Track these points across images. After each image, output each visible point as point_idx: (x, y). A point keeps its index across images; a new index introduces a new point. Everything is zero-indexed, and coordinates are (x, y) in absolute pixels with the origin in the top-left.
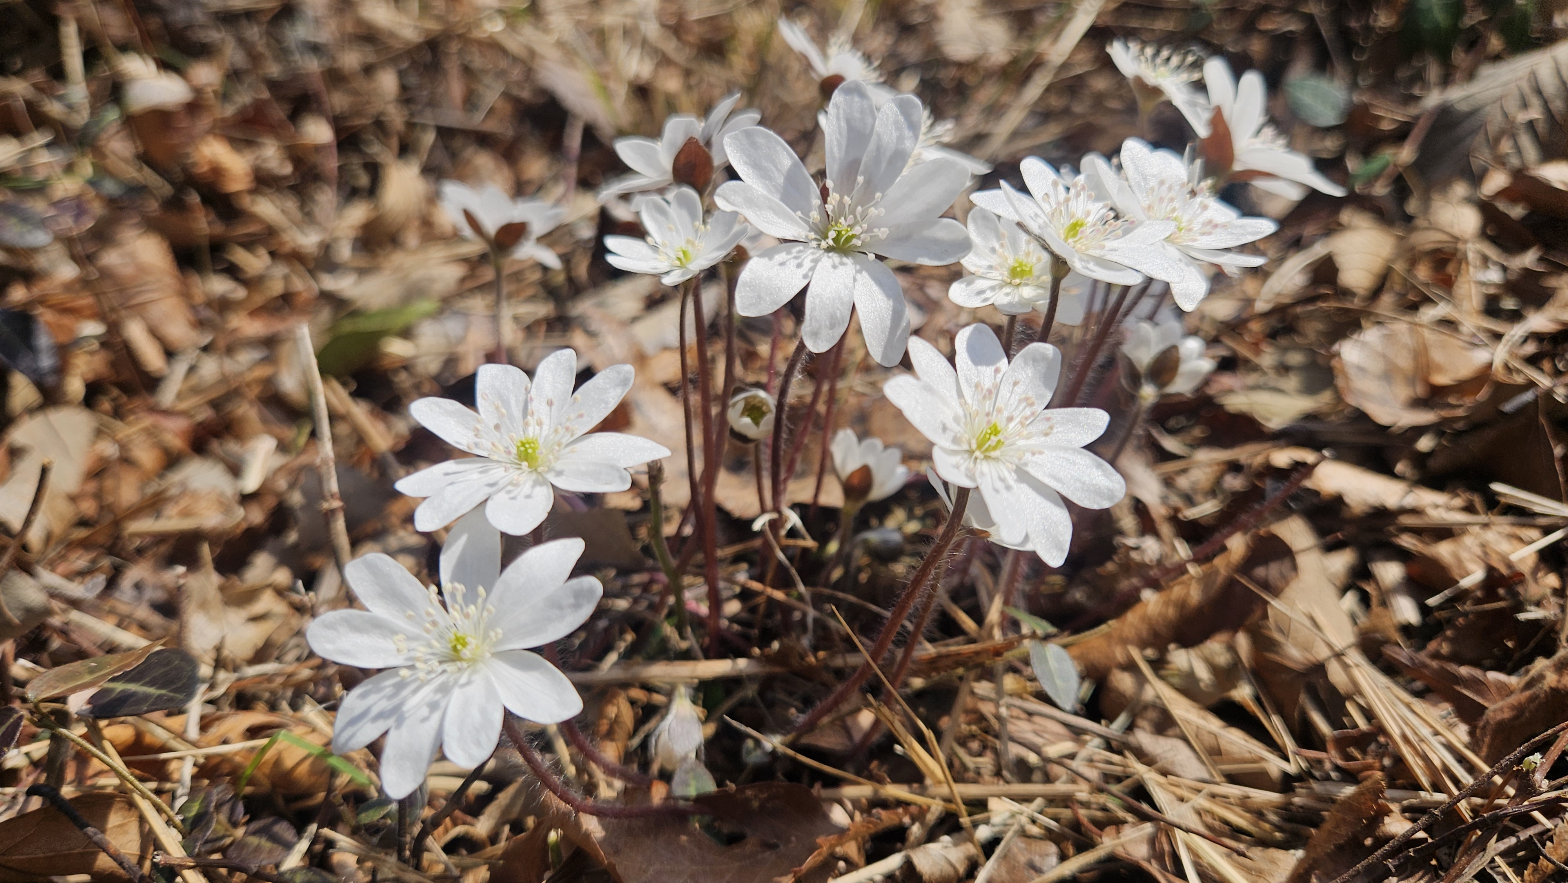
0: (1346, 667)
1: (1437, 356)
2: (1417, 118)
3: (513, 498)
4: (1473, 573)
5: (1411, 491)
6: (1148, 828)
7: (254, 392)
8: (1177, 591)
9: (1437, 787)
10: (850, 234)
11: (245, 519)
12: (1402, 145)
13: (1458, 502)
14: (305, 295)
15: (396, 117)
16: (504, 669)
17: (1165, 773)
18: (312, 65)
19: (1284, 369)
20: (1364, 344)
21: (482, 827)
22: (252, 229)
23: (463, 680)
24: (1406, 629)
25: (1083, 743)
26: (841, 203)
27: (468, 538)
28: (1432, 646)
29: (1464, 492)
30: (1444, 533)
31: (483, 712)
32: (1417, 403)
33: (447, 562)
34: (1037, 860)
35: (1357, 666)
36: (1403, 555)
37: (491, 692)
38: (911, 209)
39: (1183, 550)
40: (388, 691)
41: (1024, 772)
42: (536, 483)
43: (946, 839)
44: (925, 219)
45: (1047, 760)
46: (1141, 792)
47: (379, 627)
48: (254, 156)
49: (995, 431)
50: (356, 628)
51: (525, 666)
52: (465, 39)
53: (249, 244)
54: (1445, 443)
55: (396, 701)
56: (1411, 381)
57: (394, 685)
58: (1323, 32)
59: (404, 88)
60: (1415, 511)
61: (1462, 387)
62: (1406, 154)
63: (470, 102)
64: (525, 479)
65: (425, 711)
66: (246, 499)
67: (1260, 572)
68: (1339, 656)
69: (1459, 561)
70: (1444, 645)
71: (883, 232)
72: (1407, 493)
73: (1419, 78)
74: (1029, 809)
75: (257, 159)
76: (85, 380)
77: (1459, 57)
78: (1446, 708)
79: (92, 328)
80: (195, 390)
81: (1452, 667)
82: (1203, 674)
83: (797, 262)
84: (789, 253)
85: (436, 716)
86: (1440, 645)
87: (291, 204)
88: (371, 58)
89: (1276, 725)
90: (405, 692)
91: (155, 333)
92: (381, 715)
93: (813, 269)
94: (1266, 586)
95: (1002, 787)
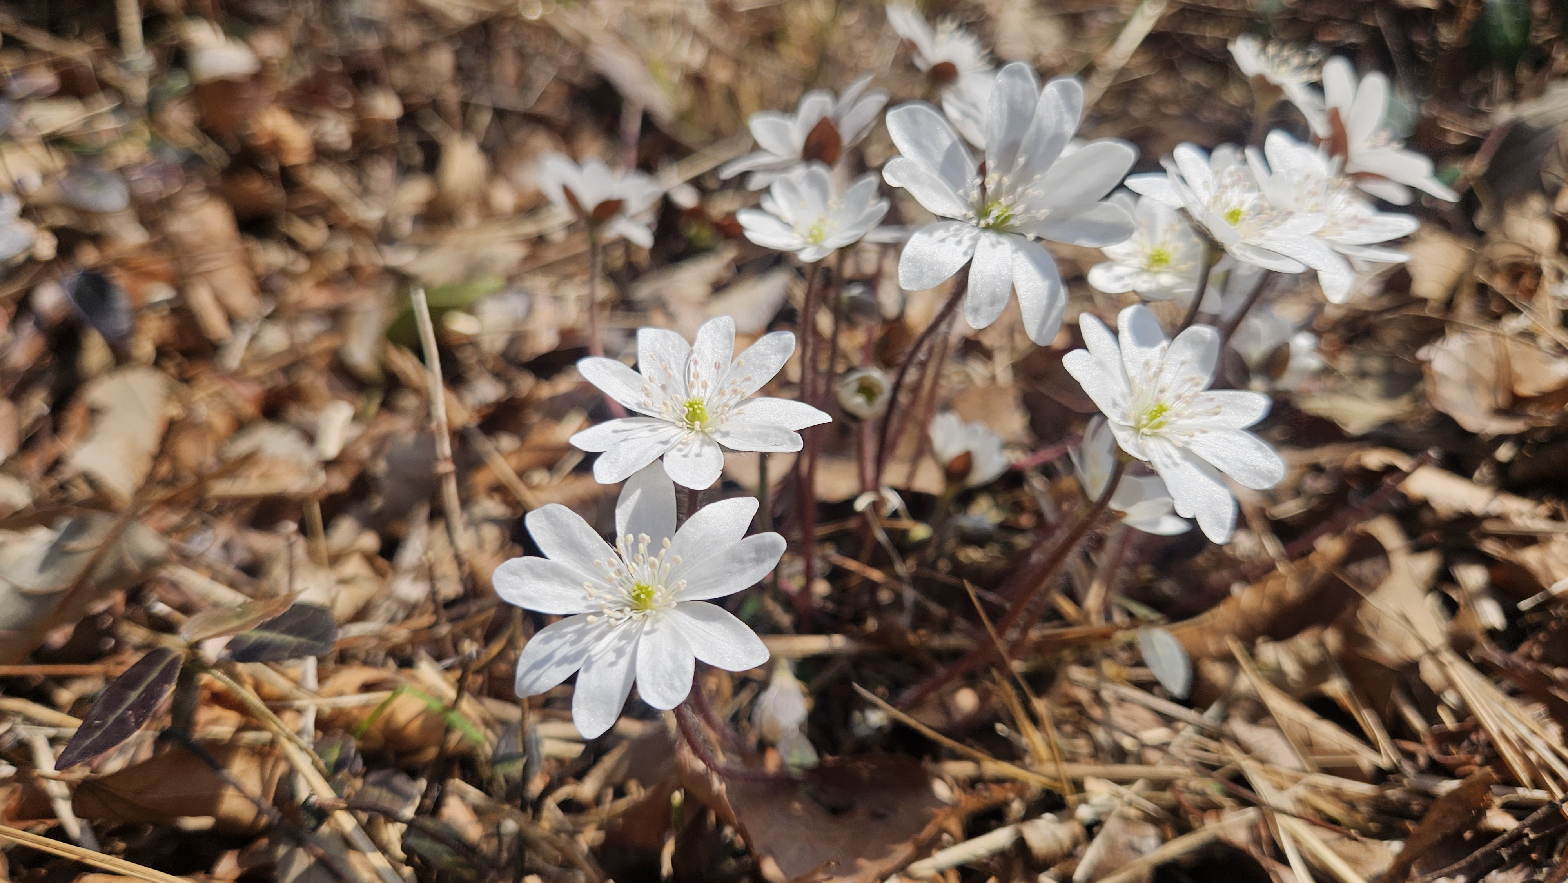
0: (1441, 665)
1: (1518, 367)
2: (1487, 134)
3: (685, 456)
4: (1560, 580)
5: (1495, 497)
6: (1251, 813)
7: (322, 363)
8: (1272, 586)
9: (1538, 784)
10: (1010, 213)
11: (326, 485)
12: (1473, 157)
13: (1544, 510)
14: (369, 270)
15: (452, 95)
16: (685, 620)
17: (1262, 761)
18: (371, 43)
19: (1362, 375)
20: (1449, 353)
21: (587, 789)
22: (310, 202)
23: (647, 628)
24: (1492, 633)
25: (1177, 731)
26: (999, 184)
27: (642, 492)
28: (1524, 648)
29: (1549, 501)
30: (1529, 539)
31: (674, 658)
32: (1501, 412)
33: (622, 516)
34: (1136, 840)
35: (1450, 663)
36: (1487, 561)
37: (677, 639)
38: (1067, 193)
39: (1272, 548)
40: (571, 637)
41: (1120, 755)
42: (703, 443)
43: (1048, 816)
44: (1086, 201)
45: (1143, 745)
46: (1239, 779)
47: (558, 574)
48: (312, 129)
49: (1161, 410)
50: (538, 576)
51: (708, 617)
52: (518, 21)
53: (308, 215)
54: (1525, 453)
55: (579, 647)
56: (1493, 389)
57: (575, 632)
58: (1388, 44)
59: (459, 69)
60: (1500, 518)
61: (1544, 399)
62: (1476, 166)
63: (523, 83)
64: (694, 441)
65: (611, 657)
66: (329, 465)
67: (1354, 569)
68: (1433, 654)
69: (1547, 568)
70: (1535, 648)
71: (1043, 213)
72: (1492, 500)
73: (1486, 91)
74: (1127, 792)
75: (315, 132)
76: (155, 344)
77: (1524, 73)
78: (1539, 709)
79: (161, 293)
80: (260, 358)
81: (1546, 669)
82: (1291, 669)
83: (956, 239)
84: (947, 230)
85: (624, 662)
86: (1531, 647)
87: (349, 179)
88: (429, 38)
89: (1368, 719)
90: (586, 639)
91: (220, 300)
92: (565, 660)
93: (974, 246)
94: (1360, 582)
95: (1100, 769)
